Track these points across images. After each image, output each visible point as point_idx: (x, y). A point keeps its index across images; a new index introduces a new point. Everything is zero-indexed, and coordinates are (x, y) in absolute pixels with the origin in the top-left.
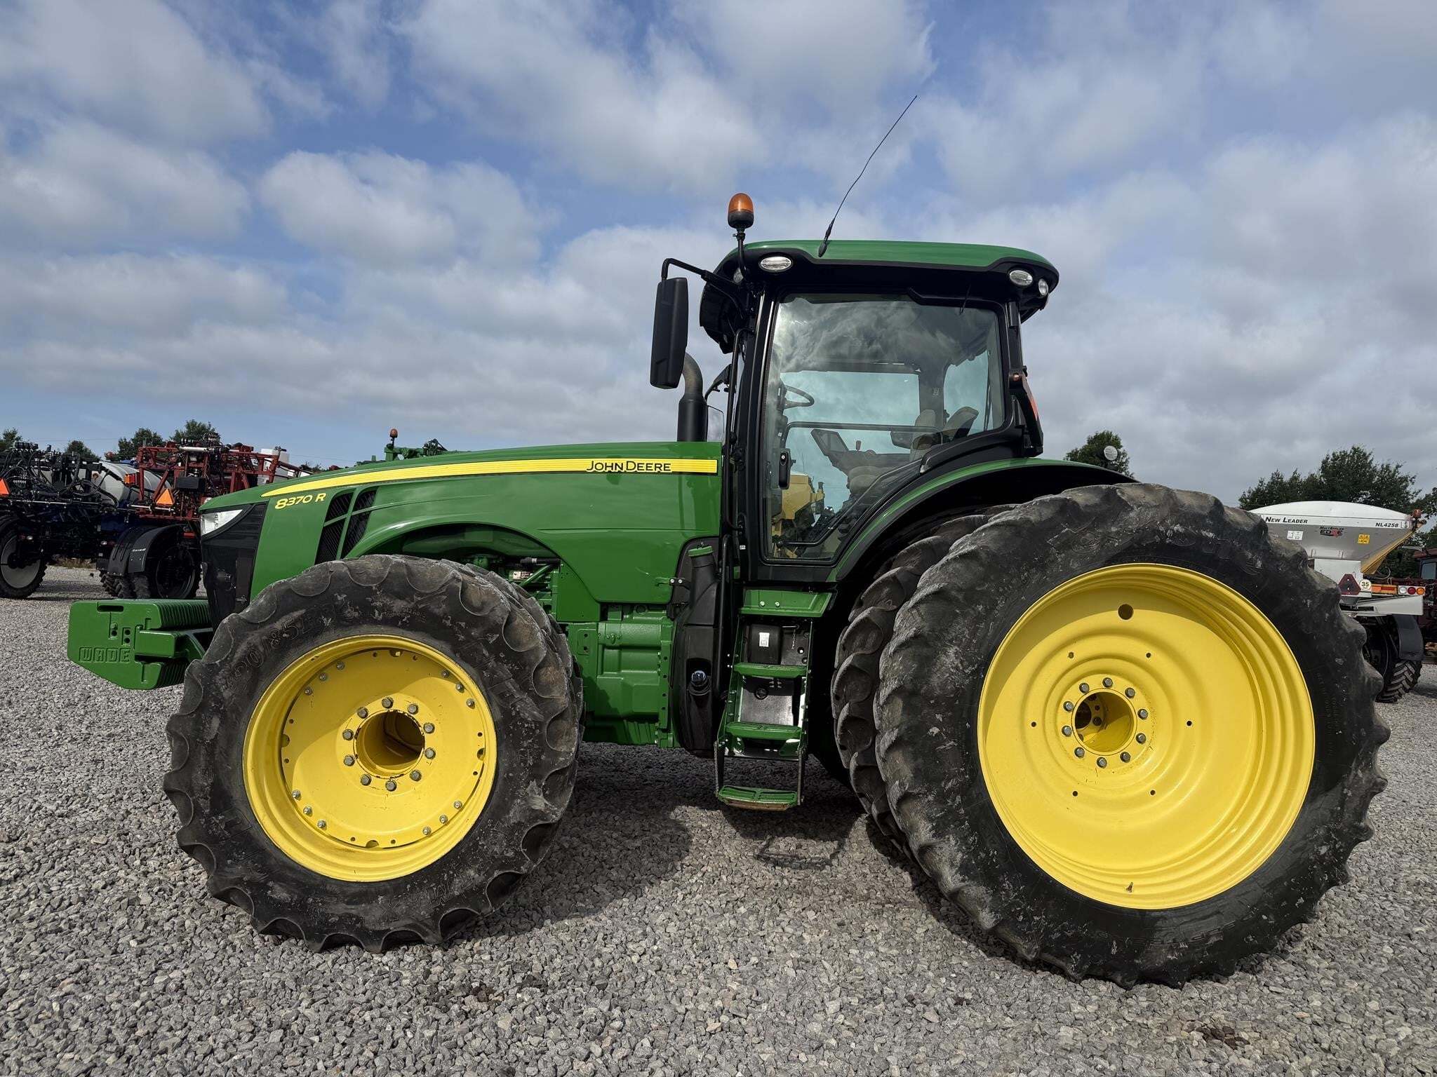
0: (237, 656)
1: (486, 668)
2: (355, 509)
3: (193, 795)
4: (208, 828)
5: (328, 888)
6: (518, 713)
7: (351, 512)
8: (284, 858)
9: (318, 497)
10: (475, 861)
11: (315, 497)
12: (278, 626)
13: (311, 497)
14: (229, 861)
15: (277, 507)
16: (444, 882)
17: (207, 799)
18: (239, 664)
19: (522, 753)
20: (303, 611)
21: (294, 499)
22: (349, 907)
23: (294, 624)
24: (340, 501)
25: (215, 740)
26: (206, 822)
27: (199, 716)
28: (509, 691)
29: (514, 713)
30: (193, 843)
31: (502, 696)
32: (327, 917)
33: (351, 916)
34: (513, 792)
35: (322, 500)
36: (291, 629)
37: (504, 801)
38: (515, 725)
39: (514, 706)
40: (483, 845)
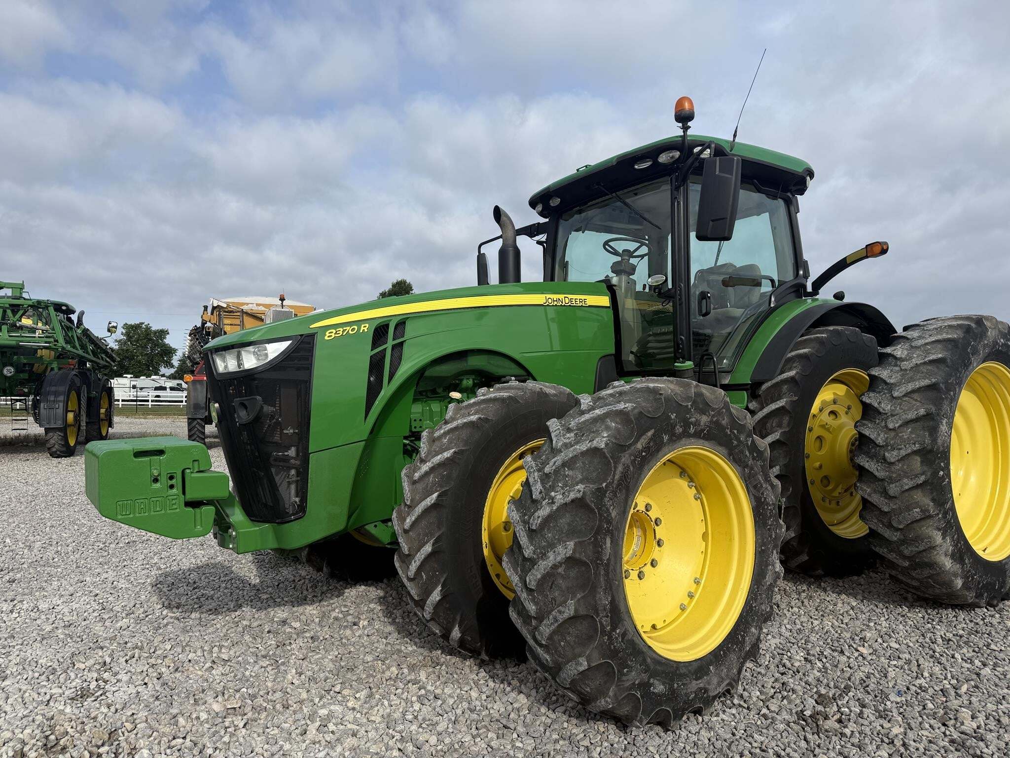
0: (617, 477)
1: (747, 466)
2: (394, 339)
3: (598, 615)
4: (611, 643)
5: (681, 671)
6: (765, 498)
7: (391, 342)
8: (654, 655)
9: (362, 328)
10: (753, 620)
11: (359, 329)
12: (639, 446)
13: (356, 327)
14: (625, 670)
15: (326, 338)
16: (740, 642)
17: (607, 616)
18: (619, 485)
19: (769, 529)
20: (652, 431)
21: (342, 330)
22: (698, 682)
23: (649, 443)
24: (380, 331)
25: (609, 560)
26: (608, 640)
27: (596, 539)
28: (760, 482)
29: (763, 499)
30: (600, 662)
31: (755, 487)
32: (687, 695)
33: (701, 689)
34: (766, 561)
35: (366, 330)
36: (647, 448)
37: (762, 569)
38: (763, 509)
39: (763, 494)
40: (755, 607)
